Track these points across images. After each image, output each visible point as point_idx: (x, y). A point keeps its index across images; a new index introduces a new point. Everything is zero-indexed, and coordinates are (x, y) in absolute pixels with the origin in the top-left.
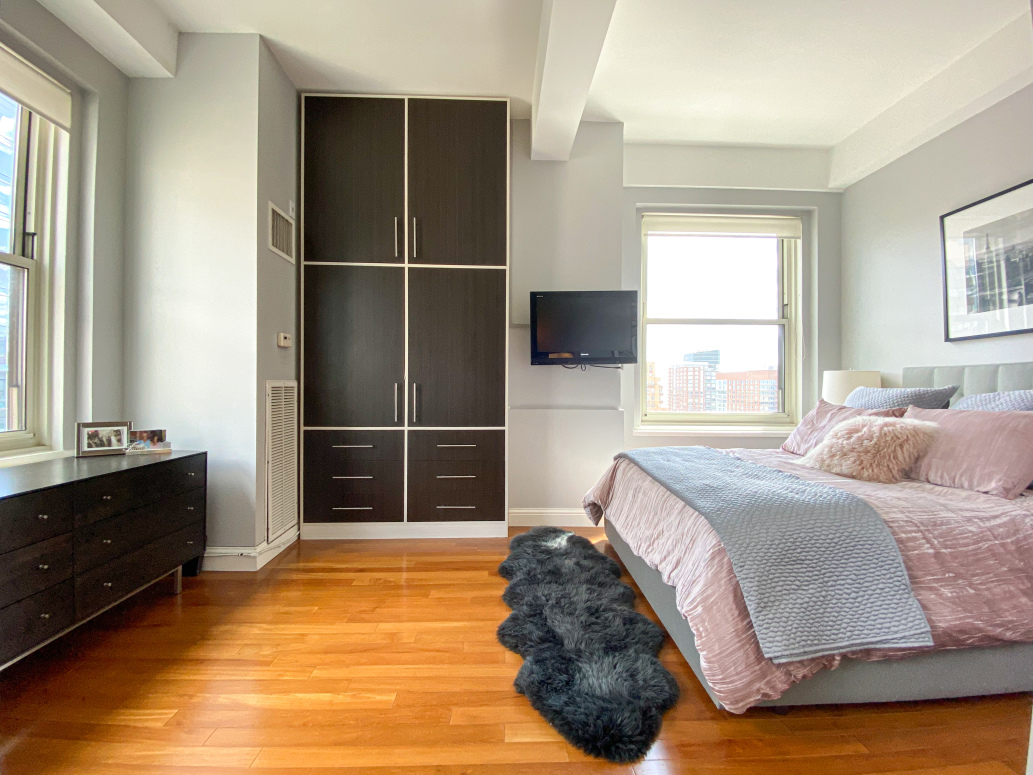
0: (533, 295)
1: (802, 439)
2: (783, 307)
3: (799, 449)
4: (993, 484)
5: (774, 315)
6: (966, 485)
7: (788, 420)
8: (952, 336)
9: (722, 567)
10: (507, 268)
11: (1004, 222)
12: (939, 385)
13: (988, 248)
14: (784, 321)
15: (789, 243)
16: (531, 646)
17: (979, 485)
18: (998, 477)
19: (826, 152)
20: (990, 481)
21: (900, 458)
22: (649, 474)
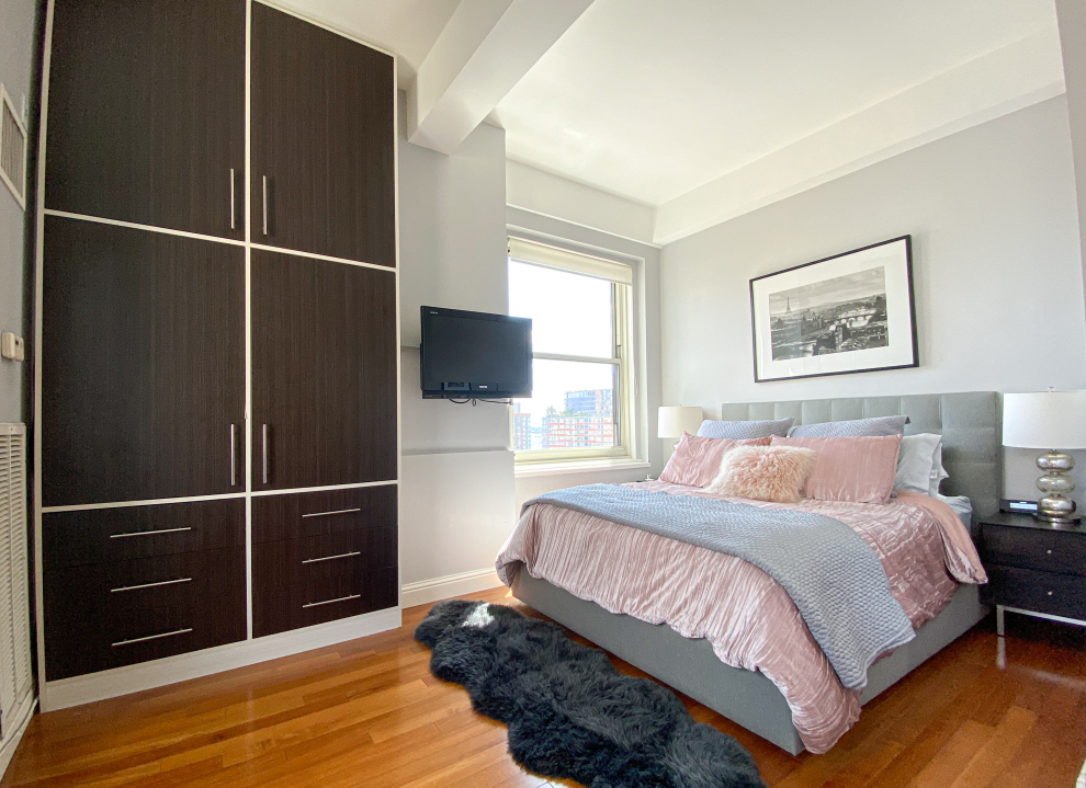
0: (425, 311)
1: (683, 469)
2: (617, 348)
3: (681, 479)
4: (873, 496)
5: (608, 354)
6: (848, 497)
7: (623, 453)
8: (760, 378)
9: (783, 607)
10: (396, 270)
11: (801, 290)
12: (779, 418)
13: (788, 309)
14: (618, 361)
15: (621, 287)
16: (585, 763)
17: (859, 497)
18: (875, 489)
19: (651, 210)
20: (869, 493)
21: (797, 479)
22: (608, 519)
